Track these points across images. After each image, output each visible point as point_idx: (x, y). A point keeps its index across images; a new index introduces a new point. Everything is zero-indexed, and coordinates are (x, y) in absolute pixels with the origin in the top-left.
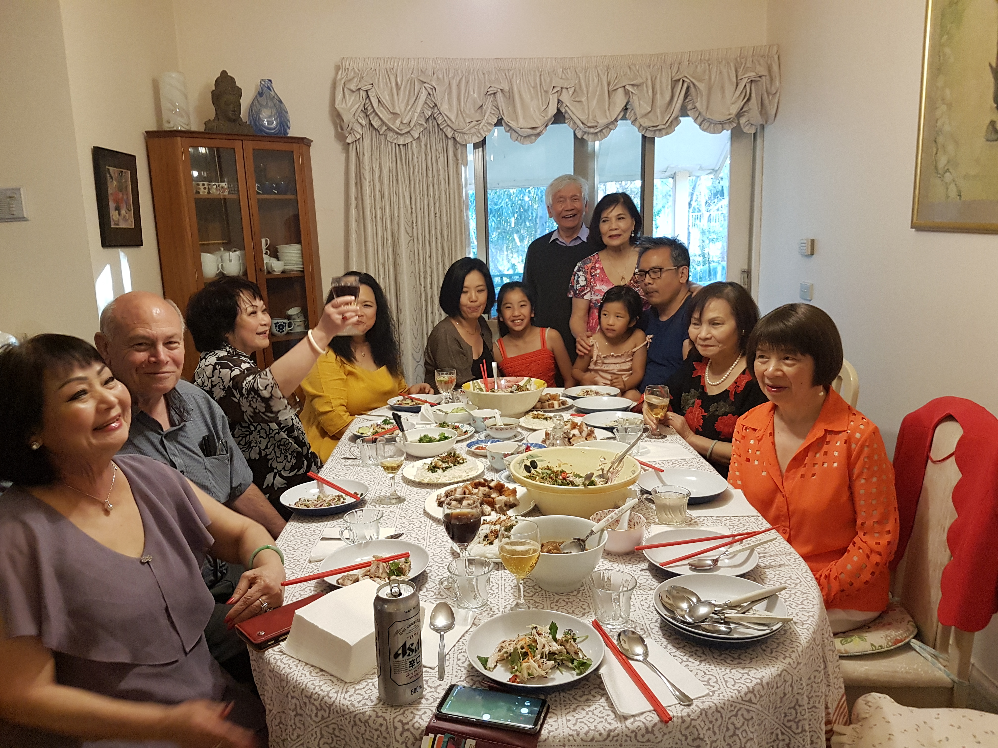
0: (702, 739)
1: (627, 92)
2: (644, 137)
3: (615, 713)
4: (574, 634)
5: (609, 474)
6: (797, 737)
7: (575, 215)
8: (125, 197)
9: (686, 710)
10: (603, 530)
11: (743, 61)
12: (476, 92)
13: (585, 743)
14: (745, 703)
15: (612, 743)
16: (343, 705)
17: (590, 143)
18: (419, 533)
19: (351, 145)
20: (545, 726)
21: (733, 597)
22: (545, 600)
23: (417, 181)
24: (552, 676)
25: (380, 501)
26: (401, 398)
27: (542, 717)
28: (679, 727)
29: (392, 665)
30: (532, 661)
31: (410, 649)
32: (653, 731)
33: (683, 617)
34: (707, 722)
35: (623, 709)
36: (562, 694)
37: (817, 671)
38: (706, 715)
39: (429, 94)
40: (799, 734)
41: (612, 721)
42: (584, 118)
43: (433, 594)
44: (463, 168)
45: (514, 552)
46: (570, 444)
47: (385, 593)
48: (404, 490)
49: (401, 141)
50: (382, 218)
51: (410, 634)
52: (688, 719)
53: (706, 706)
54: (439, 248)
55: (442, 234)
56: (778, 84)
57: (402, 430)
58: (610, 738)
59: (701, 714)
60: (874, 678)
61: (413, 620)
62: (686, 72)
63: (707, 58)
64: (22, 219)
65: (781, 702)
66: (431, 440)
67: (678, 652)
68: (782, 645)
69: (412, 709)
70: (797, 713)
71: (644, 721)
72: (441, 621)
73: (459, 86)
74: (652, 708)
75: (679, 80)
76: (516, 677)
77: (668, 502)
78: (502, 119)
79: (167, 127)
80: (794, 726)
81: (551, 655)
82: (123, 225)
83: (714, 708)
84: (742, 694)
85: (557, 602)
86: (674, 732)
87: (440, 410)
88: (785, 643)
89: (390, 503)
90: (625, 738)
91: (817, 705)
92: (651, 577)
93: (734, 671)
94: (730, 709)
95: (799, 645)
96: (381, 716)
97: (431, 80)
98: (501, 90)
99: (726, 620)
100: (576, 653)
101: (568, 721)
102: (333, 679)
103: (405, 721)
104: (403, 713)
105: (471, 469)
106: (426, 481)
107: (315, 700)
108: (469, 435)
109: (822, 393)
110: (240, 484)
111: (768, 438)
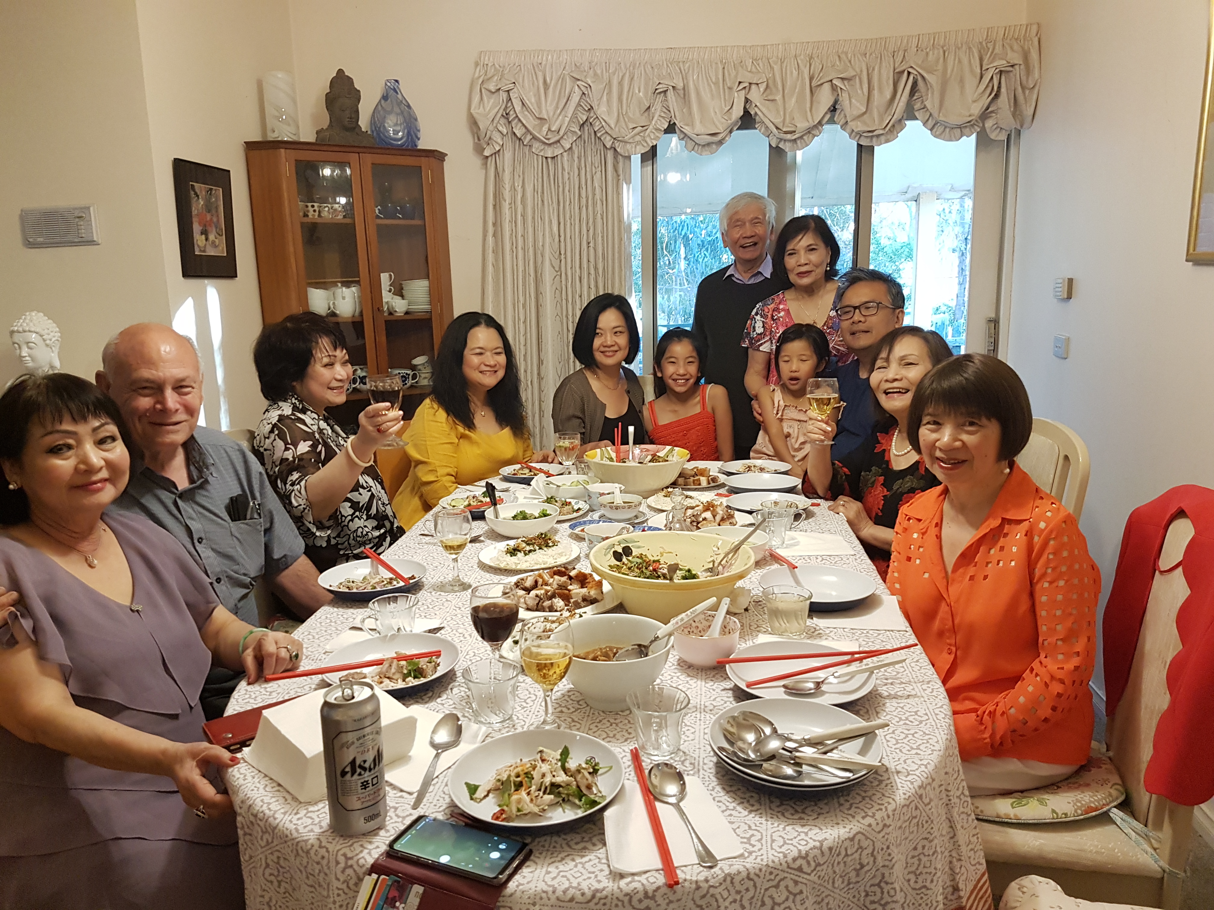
1: (834, 88)
2: (860, 147)
3: (610, 868)
4: (596, 764)
5: (720, 568)
7: (755, 244)
8: (215, 220)
9: (706, 873)
11: (990, 46)
12: (642, 90)
13: (562, 904)
14: (793, 872)
15: (598, 907)
16: (287, 829)
17: (790, 155)
19: (490, 159)
20: (517, 877)
22: (585, 719)
23: (568, 203)
24: (548, 814)
25: (441, 587)
26: (518, 466)
27: (514, 865)
28: (691, 894)
29: (339, 785)
30: (525, 793)
31: (360, 767)
32: (654, 896)
34: (733, 892)
35: (622, 865)
36: (555, 838)
37: (926, 839)
38: (732, 883)
39: (583, 93)
41: (604, 879)
42: (778, 121)
44: (625, 185)
47: (335, 696)
49: (549, 154)
50: (524, 247)
51: (363, 748)
52: (705, 885)
53: (733, 870)
55: (596, 268)
56: (1037, 75)
58: (596, 900)
59: (725, 881)
60: (1051, 856)
61: (368, 730)
62: (914, 61)
63: (942, 43)
64: (92, 242)
65: (858, 875)
66: (526, 517)
67: (726, 797)
68: (867, 799)
69: (364, 842)
70: (882, 893)
71: (645, 882)
72: (443, 737)
73: (620, 84)
74: (660, 866)
75: (903, 71)
76: (502, 811)
77: (781, 606)
78: (675, 123)
79: (271, 137)
81: (554, 788)
82: (211, 252)
83: (744, 874)
84: (789, 859)
85: (600, 721)
86: (684, 900)
88: (873, 798)
89: (450, 591)
90: (615, 902)
91: (928, 884)
92: (732, 699)
93: (789, 828)
94: (768, 877)
95: (891, 801)
96: (324, 847)
97: (586, 77)
98: (673, 87)
99: (798, 760)
100: (589, 787)
101: (548, 873)
102: (288, 796)
103: (349, 855)
104: (351, 845)
105: (561, 554)
106: (502, 566)
107: (261, 820)
108: (581, 513)
109: (1008, 470)
110: (285, 556)
111: (933, 531)
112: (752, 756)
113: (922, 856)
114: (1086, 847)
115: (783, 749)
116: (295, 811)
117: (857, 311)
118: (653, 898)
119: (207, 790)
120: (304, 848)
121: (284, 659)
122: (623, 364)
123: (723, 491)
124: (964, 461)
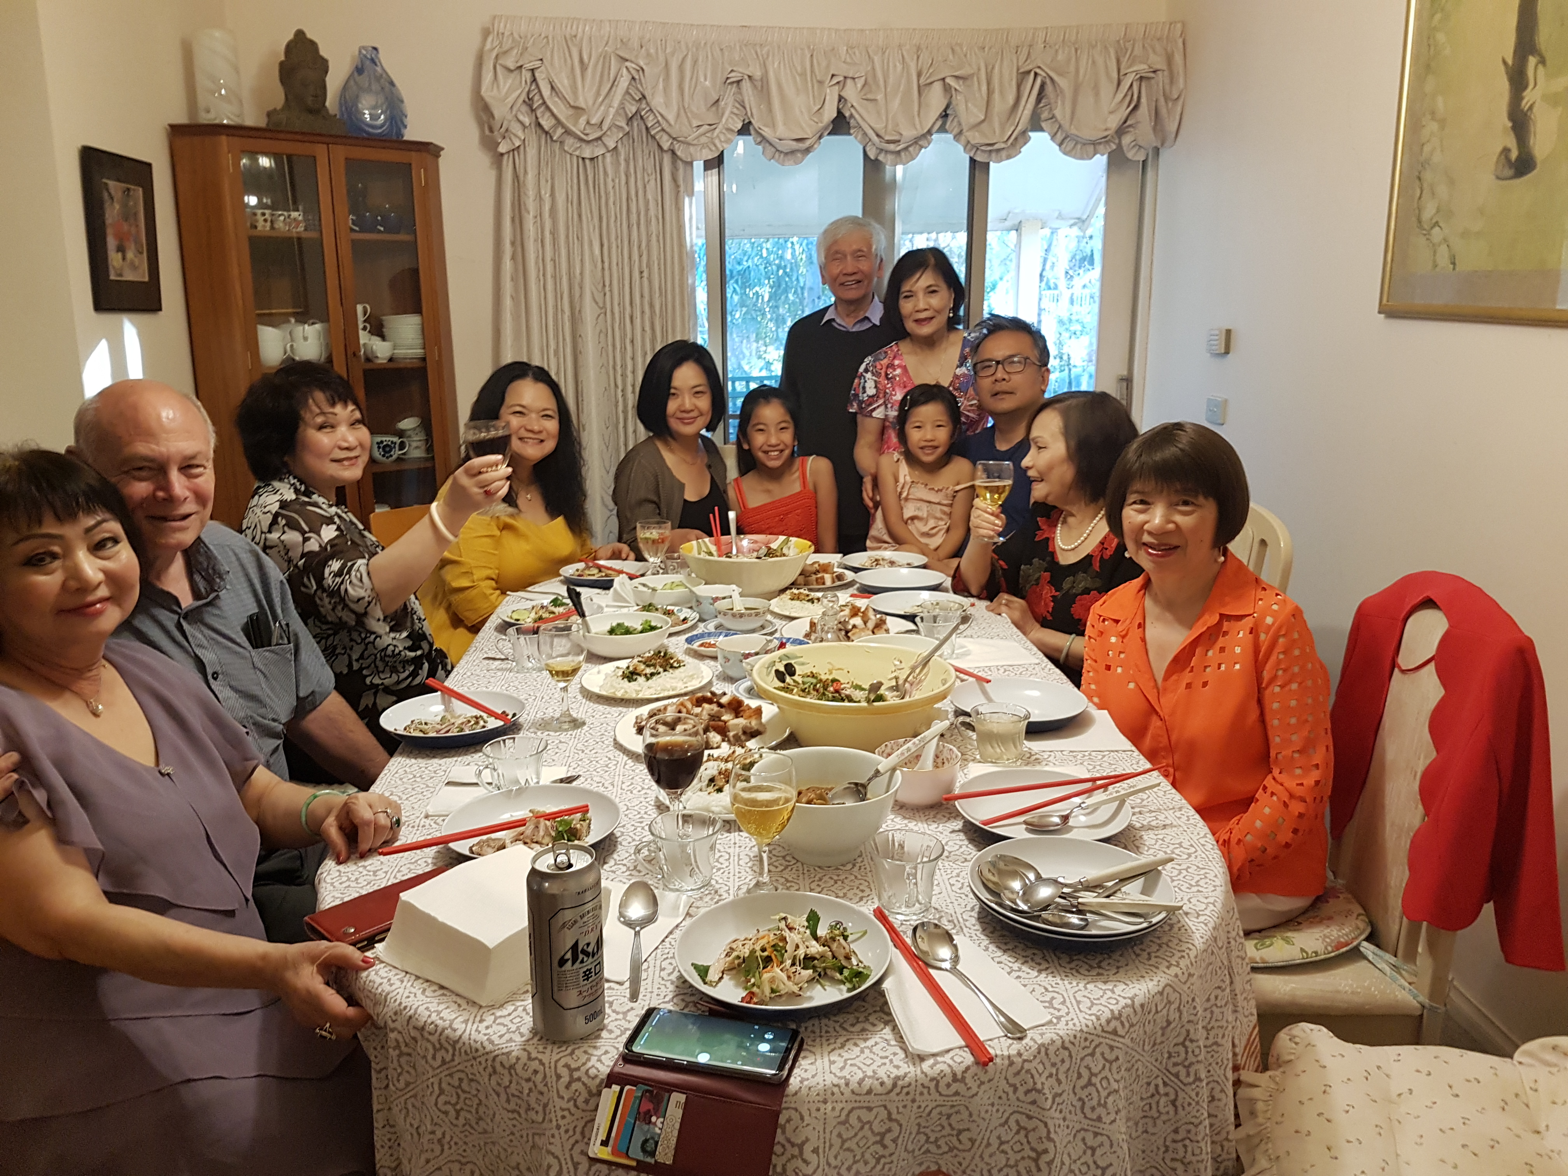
0: (1039, 1091)
1: (947, 89)
2: (972, 161)
3: (905, 1050)
4: (845, 929)
5: (907, 685)
6: (1188, 1089)
7: (859, 282)
8: (133, 231)
10: (894, 770)
11: (1129, 45)
12: (709, 77)
13: (858, 1098)
14: (1108, 1036)
15: (901, 1097)
16: (476, 1042)
17: (888, 168)
18: (606, 775)
19: (506, 157)
20: (796, 1071)
21: (1091, 872)
22: (801, 877)
23: (613, 219)
24: (808, 994)
25: (544, 725)
26: (581, 565)
27: (791, 1056)
28: (1004, 1072)
29: (555, 976)
30: (778, 970)
31: (584, 952)
32: (963, 1078)
33: (1016, 904)
34: (1048, 1065)
35: (917, 1045)
36: (824, 1021)
37: (1219, 987)
38: (1047, 1054)
39: (633, 78)
40: (1190, 1084)
41: (901, 1064)
42: (879, 126)
43: (624, 869)
44: (687, 200)
45: (754, 803)
46: (848, 638)
47: (545, 864)
48: (582, 709)
49: (587, 154)
50: (554, 277)
51: (585, 929)
52: (1018, 1060)
53: (1046, 1039)
54: (647, 328)
55: (651, 306)
56: (1181, 84)
57: (582, 615)
58: (898, 1090)
59: (1039, 1053)
60: (1305, 1001)
61: (589, 906)
62: (1041, 60)
63: (1073, 40)
65: (1163, 1035)
66: (628, 631)
67: (1005, 957)
68: (1165, 946)
69: (585, 1047)
70: (1187, 1053)
71: (951, 1062)
72: (637, 910)
73: (681, 67)
74: (963, 1043)
75: (1029, 72)
76: (752, 994)
77: (995, 728)
78: (750, 123)
79: (204, 118)
80: (1183, 1072)
81: (808, 961)
82: (129, 276)
83: (1059, 1043)
84: (1103, 1021)
85: (820, 880)
86: (996, 1079)
87: (644, 585)
88: (1170, 945)
89: (560, 729)
90: (920, 1088)
91: (1219, 1041)
92: (966, 842)
93: (1089, 986)
94: (1083, 1044)
95: (1191, 946)
96: (536, 1059)
97: (637, 57)
98: (749, 77)
99: (1081, 907)
100: (848, 958)
101: (832, 1063)
102: (459, 1001)
103: (574, 1065)
104: (572, 1053)
105: (692, 677)
106: (619, 694)
107: (430, 1034)
108: (689, 624)
109: (1222, 559)
110: (313, 692)
111: (1136, 633)
112: (1023, 907)
113: (1214, 1008)
114: (1340, 988)
115: (1060, 897)
116: (478, 1018)
117: (1000, 366)
118: (963, 1080)
119: (335, 1001)
120: (505, 1063)
121: (384, 827)
122: (703, 432)
123: (853, 590)
124: (1176, 547)
